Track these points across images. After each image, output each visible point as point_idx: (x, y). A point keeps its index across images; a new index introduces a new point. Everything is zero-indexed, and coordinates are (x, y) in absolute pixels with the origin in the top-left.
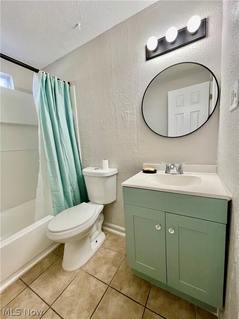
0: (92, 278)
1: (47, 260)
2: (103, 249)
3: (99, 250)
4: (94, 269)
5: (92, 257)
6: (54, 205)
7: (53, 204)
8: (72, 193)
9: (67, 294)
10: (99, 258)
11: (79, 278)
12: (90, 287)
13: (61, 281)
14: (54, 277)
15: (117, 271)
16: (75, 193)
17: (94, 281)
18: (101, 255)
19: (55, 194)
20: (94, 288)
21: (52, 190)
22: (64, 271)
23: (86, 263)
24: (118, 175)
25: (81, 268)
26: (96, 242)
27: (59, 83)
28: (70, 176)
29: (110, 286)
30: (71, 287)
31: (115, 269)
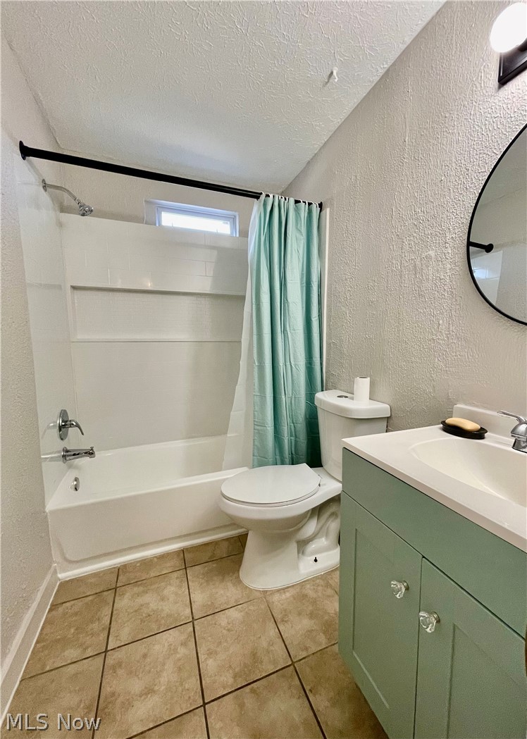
0: (272, 625)
1: (226, 544)
2: (322, 582)
3: (314, 579)
4: (285, 610)
5: (293, 586)
6: (255, 451)
7: (254, 448)
8: (293, 438)
9: (222, 619)
10: (305, 596)
11: (252, 608)
12: (260, 637)
13: (226, 592)
14: (221, 578)
15: (325, 648)
16: (298, 439)
17: (272, 632)
18: (311, 594)
19: (258, 430)
20: (265, 644)
21: (257, 422)
22: (238, 581)
23: (278, 591)
24: (391, 422)
25: (265, 592)
26: (316, 560)
27: (297, 211)
28: (293, 402)
29: (294, 667)
30: (234, 614)
31: (323, 640)
